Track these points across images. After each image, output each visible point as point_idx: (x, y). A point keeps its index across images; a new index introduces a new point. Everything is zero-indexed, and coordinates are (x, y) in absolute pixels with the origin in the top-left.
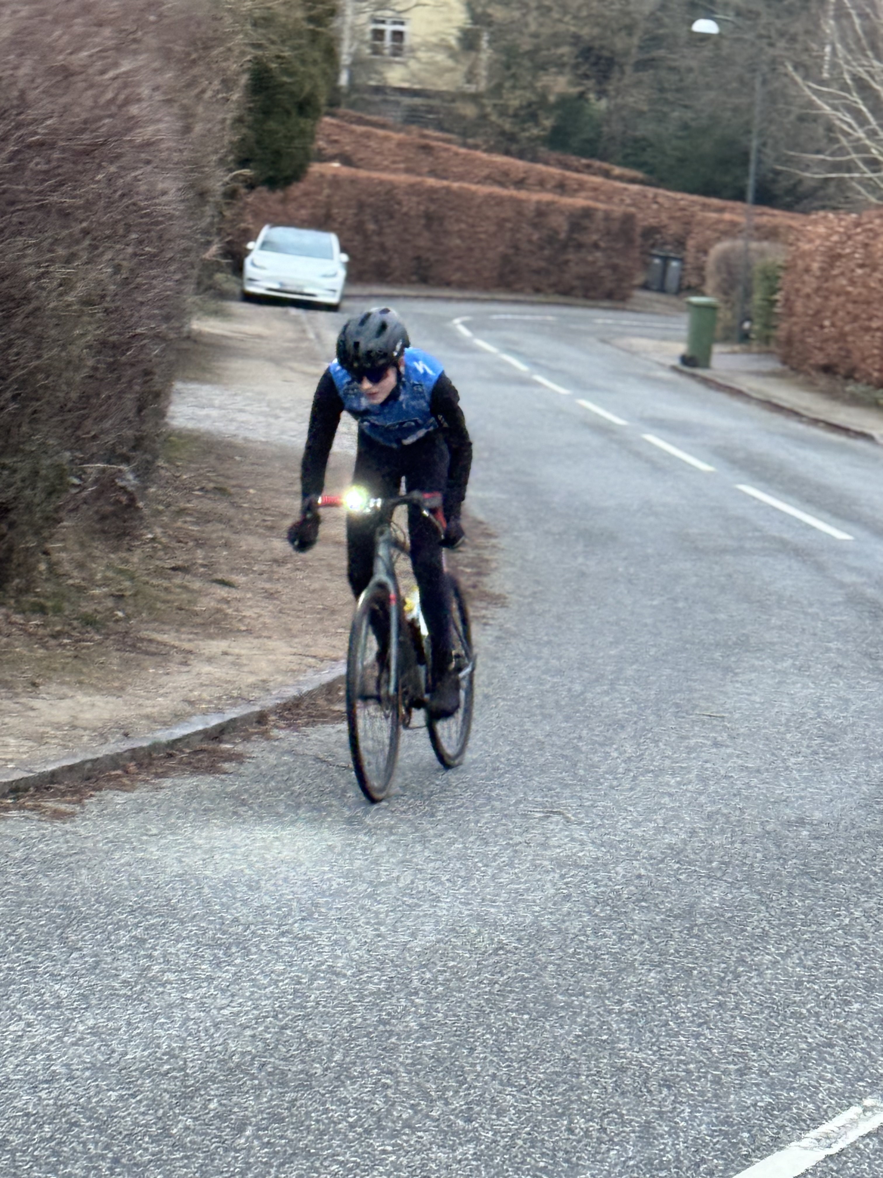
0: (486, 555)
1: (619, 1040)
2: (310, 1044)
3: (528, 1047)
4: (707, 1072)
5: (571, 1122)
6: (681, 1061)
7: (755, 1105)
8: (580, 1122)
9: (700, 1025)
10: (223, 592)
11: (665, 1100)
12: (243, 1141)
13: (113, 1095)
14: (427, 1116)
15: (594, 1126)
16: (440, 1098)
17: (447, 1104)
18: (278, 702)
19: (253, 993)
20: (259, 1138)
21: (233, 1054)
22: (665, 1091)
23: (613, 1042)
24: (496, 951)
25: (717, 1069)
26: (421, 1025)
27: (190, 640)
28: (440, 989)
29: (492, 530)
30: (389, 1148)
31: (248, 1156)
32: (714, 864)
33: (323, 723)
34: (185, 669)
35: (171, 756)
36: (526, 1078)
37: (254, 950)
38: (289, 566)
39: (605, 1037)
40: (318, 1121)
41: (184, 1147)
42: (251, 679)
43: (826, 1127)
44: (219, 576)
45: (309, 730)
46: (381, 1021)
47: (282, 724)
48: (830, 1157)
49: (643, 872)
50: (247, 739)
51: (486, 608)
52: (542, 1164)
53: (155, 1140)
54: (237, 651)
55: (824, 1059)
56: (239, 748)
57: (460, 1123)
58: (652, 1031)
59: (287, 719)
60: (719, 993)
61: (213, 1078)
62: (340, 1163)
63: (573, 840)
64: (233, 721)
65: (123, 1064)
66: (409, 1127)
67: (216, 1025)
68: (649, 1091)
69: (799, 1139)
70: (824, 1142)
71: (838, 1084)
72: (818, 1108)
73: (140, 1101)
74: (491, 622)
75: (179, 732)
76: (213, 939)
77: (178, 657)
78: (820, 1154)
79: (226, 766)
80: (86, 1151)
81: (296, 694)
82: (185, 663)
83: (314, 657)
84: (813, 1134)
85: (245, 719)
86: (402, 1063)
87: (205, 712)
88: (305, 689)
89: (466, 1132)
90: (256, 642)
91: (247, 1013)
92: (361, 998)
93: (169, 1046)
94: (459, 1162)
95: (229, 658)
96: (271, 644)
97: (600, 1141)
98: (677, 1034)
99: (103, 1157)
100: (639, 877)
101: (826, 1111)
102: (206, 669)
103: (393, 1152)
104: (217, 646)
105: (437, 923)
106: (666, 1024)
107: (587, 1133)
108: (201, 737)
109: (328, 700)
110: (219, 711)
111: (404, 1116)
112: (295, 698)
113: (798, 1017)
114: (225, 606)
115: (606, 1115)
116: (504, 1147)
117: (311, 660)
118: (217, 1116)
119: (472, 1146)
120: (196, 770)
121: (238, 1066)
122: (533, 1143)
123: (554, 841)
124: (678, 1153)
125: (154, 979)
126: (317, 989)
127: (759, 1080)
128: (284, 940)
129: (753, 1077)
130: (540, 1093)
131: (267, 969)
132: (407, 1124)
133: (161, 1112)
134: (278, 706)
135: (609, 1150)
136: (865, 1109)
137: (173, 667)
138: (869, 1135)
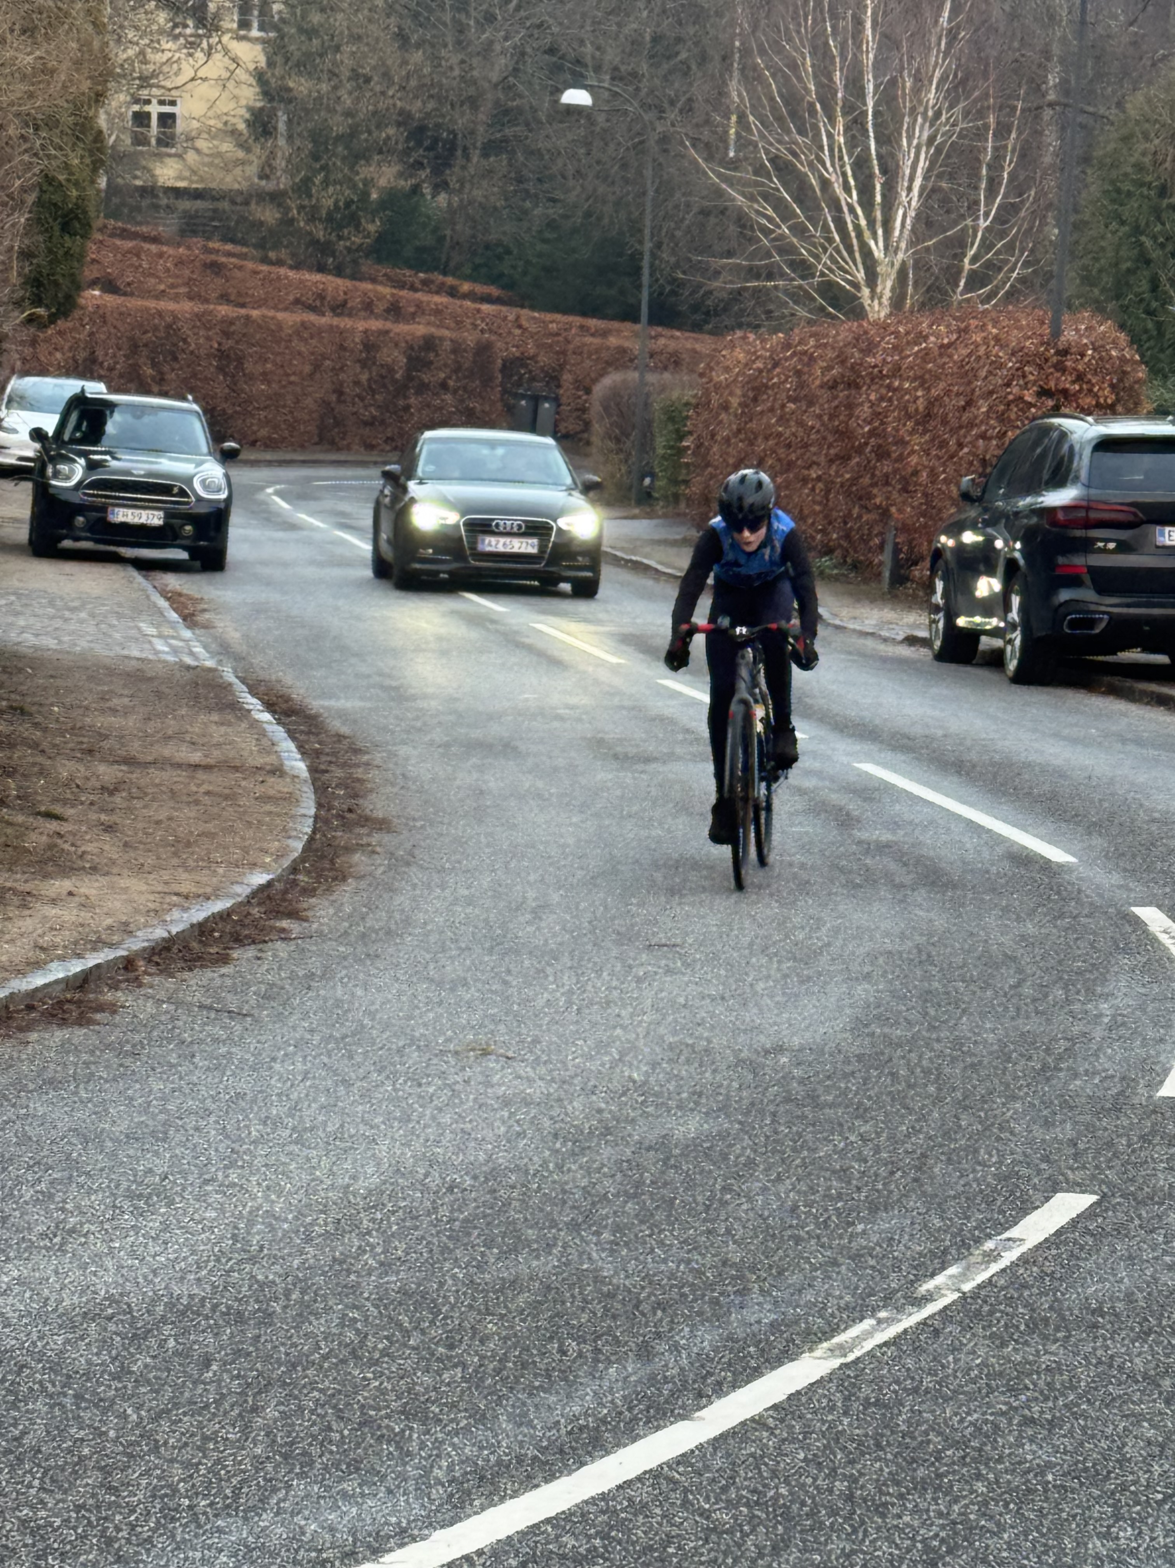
0: (359, 773)
1: (602, 1269)
2: (262, 1285)
3: (503, 1279)
4: (704, 1295)
5: (561, 1345)
6: (672, 1286)
7: (759, 1322)
8: (572, 1346)
9: (689, 1251)
10: (53, 826)
11: (661, 1320)
12: (210, 1374)
13: (60, 1340)
14: (405, 1345)
15: (586, 1348)
16: (416, 1328)
17: (423, 1332)
18: (146, 944)
19: (187, 1239)
20: (228, 1371)
21: (179, 1297)
22: (659, 1313)
23: (596, 1270)
24: (450, 1189)
25: (713, 1291)
26: (382, 1264)
27: (26, 881)
28: (395, 1228)
29: (360, 745)
30: (370, 1375)
31: (220, 1387)
32: (685, 1095)
33: (202, 966)
34: (27, 912)
35: (30, 1008)
36: (506, 1307)
37: (178, 1199)
38: (124, 794)
39: (585, 1266)
40: (287, 1354)
41: (148, 1382)
42: (109, 921)
43: (839, 1339)
44: (43, 809)
45: (186, 975)
46: (334, 1259)
47: (153, 969)
48: (846, 1366)
49: (603, 1106)
50: (115, 987)
51: (368, 835)
52: (537, 1384)
53: (116, 1377)
54: (82, 890)
55: (830, 1278)
56: (109, 996)
57: (441, 1350)
58: (636, 1259)
59: (158, 964)
60: (705, 1220)
61: (164, 1320)
62: (321, 1391)
63: (519, 1077)
64: (98, 966)
65: (61, 1310)
66: (388, 1355)
67: (155, 1272)
68: (643, 1314)
69: (811, 1350)
70: (837, 1353)
71: (848, 1298)
72: (829, 1323)
73: (89, 1344)
74: (378, 849)
75: (38, 980)
76: (128, 1189)
77: (16, 901)
78: (836, 1363)
79: (98, 1016)
80: (44, 1389)
81: (165, 935)
82: (24, 906)
83: (177, 894)
84: (825, 1345)
85: (110, 964)
86: (367, 1299)
87: (62, 958)
88: (174, 930)
89: (449, 1358)
90: (104, 880)
91: (185, 1259)
92: (308, 1240)
93: (107, 1292)
94: (448, 1384)
95: (77, 899)
96: (123, 882)
97: (596, 1361)
98: (665, 1261)
99: (65, 1395)
100: (600, 1111)
101: (837, 1324)
102: (52, 912)
103: (375, 1378)
104: (59, 886)
105: (378, 1164)
106: (652, 1250)
107: (580, 1355)
108: (63, 986)
109: (201, 942)
110: (79, 956)
111: (380, 1346)
112: (164, 939)
113: (798, 1240)
114: (59, 841)
115: (599, 1337)
116: (494, 1370)
117: (175, 898)
118: (176, 1353)
119: (459, 1369)
120: (64, 1023)
121: (188, 1307)
122: (524, 1366)
123: (496, 1078)
124: (682, 1369)
125: (72, 1231)
126: (258, 1233)
127: (761, 1299)
128: (209, 1188)
129: (756, 1296)
130: (524, 1321)
131: (196, 1217)
132: (385, 1353)
133: (114, 1352)
134: (144, 949)
135: (606, 1368)
136: (880, 1321)
137: (12, 912)
138: (886, 1344)
